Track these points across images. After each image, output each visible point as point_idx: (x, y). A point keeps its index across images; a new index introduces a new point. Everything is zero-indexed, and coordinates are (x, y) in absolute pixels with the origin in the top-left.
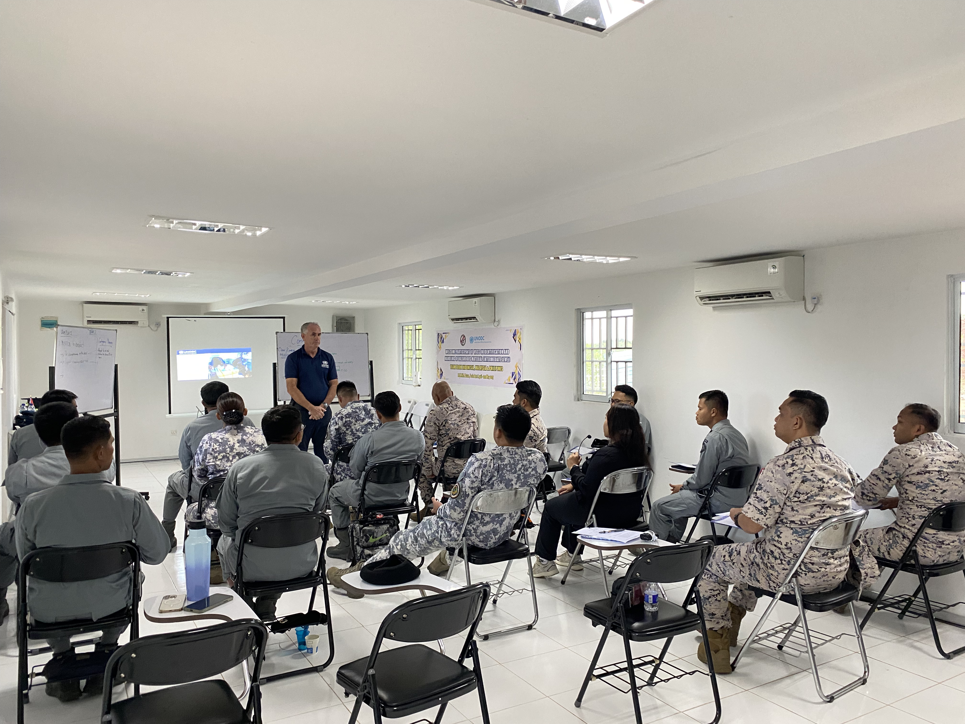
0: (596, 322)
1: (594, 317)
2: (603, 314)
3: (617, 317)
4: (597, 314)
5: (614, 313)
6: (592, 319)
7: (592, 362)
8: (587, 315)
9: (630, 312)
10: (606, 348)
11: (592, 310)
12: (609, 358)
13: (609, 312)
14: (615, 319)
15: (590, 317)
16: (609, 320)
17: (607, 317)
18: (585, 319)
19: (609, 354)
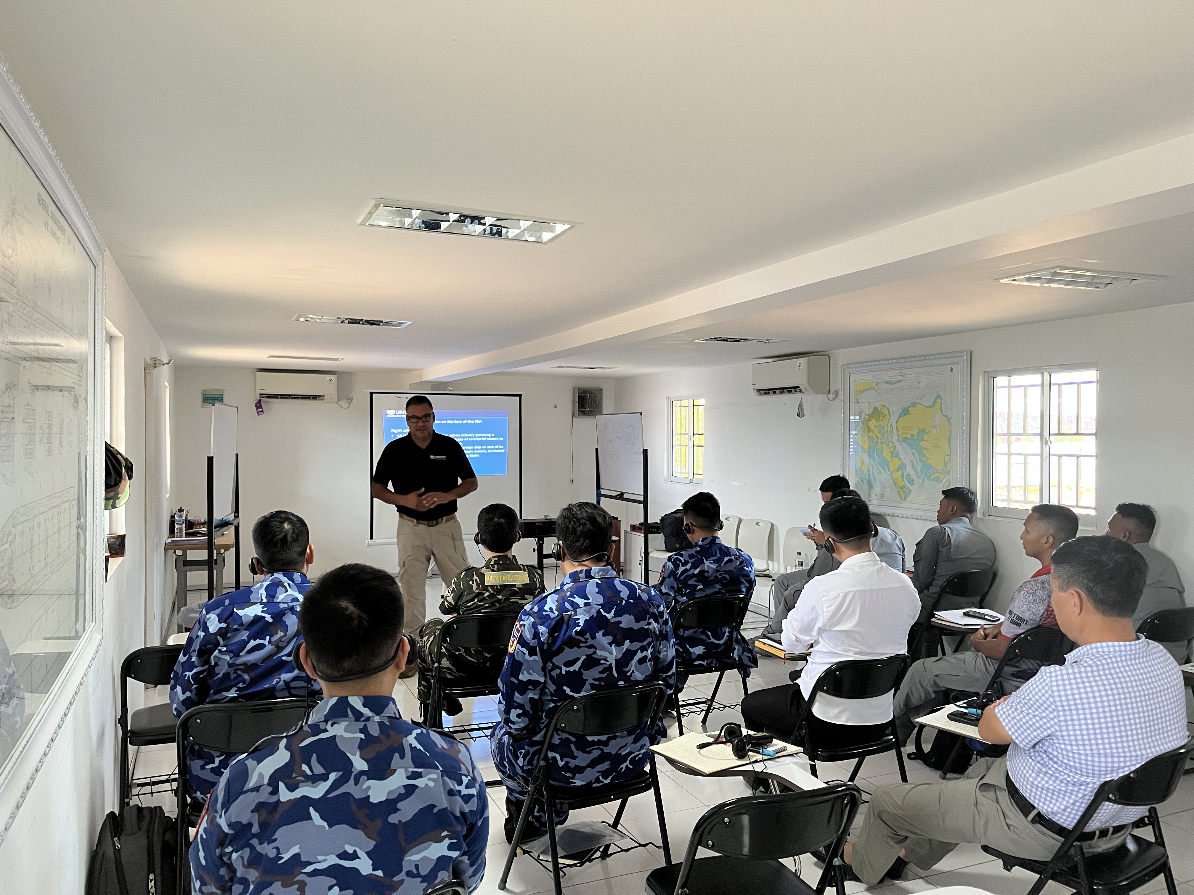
0: (1017, 393)
1: (1013, 384)
2: (1036, 378)
3: (1059, 385)
4: (1017, 379)
5: (1058, 377)
6: (1010, 387)
7: (1009, 454)
8: (1000, 381)
9: (1092, 375)
10: (1041, 434)
11: (1009, 373)
12: (1046, 449)
13: (1047, 376)
14: (1057, 387)
15: (1006, 384)
16: (1047, 389)
17: (1042, 385)
18: (997, 387)
19: (1047, 443)
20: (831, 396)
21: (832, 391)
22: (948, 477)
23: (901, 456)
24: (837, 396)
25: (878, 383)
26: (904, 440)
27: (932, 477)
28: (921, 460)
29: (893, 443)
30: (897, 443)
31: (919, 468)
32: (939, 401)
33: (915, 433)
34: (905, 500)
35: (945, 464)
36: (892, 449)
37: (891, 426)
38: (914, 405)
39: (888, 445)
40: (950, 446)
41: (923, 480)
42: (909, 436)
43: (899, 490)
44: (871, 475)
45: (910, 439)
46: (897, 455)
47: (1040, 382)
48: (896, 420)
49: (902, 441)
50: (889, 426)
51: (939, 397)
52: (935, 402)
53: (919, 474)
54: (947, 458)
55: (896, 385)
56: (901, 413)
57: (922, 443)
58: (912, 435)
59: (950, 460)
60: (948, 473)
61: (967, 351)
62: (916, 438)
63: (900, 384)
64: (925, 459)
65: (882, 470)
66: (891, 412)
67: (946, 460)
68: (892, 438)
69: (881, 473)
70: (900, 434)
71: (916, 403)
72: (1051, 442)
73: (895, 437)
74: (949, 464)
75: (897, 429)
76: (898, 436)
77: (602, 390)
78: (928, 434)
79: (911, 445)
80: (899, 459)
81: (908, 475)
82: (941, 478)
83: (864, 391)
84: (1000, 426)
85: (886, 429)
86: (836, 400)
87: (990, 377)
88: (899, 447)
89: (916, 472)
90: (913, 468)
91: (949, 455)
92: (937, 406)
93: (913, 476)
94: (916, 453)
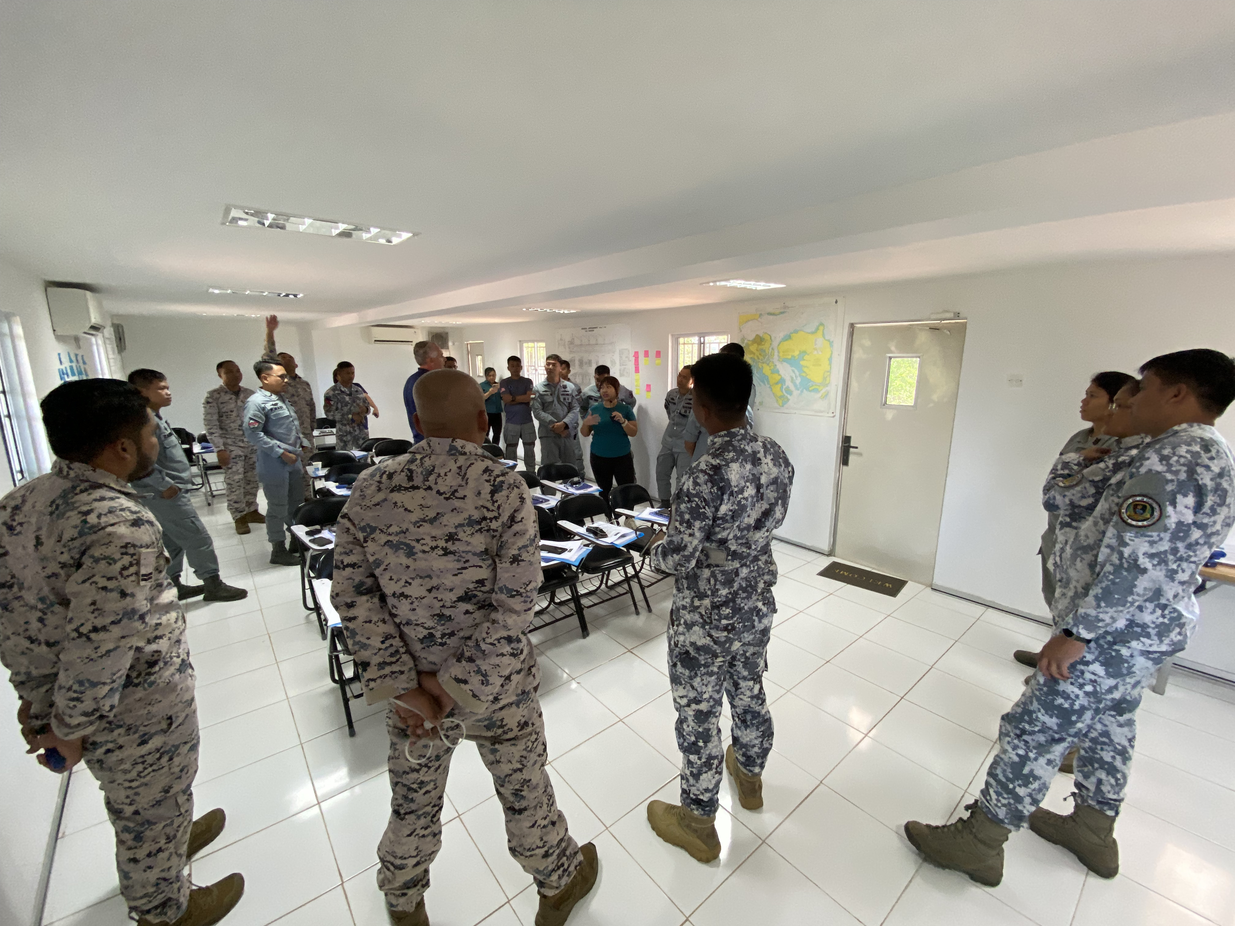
22: (827, 388)
26: (785, 360)
28: (800, 375)
31: (798, 381)
38: (796, 332)
41: (802, 392)
46: (777, 372)
51: (822, 324)
52: (817, 329)
57: (802, 363)
60: (827, 385)
64: (804, 374)
75: (779, 352)
78: (808, 355)
81: (788, 387)
83: (746, 322)
88: (779, 366)
89: (795, 385)
90: (792, 380)
91: (830, 372)
92: (820, 332)
93: (792, 387)
94: (796, 371)
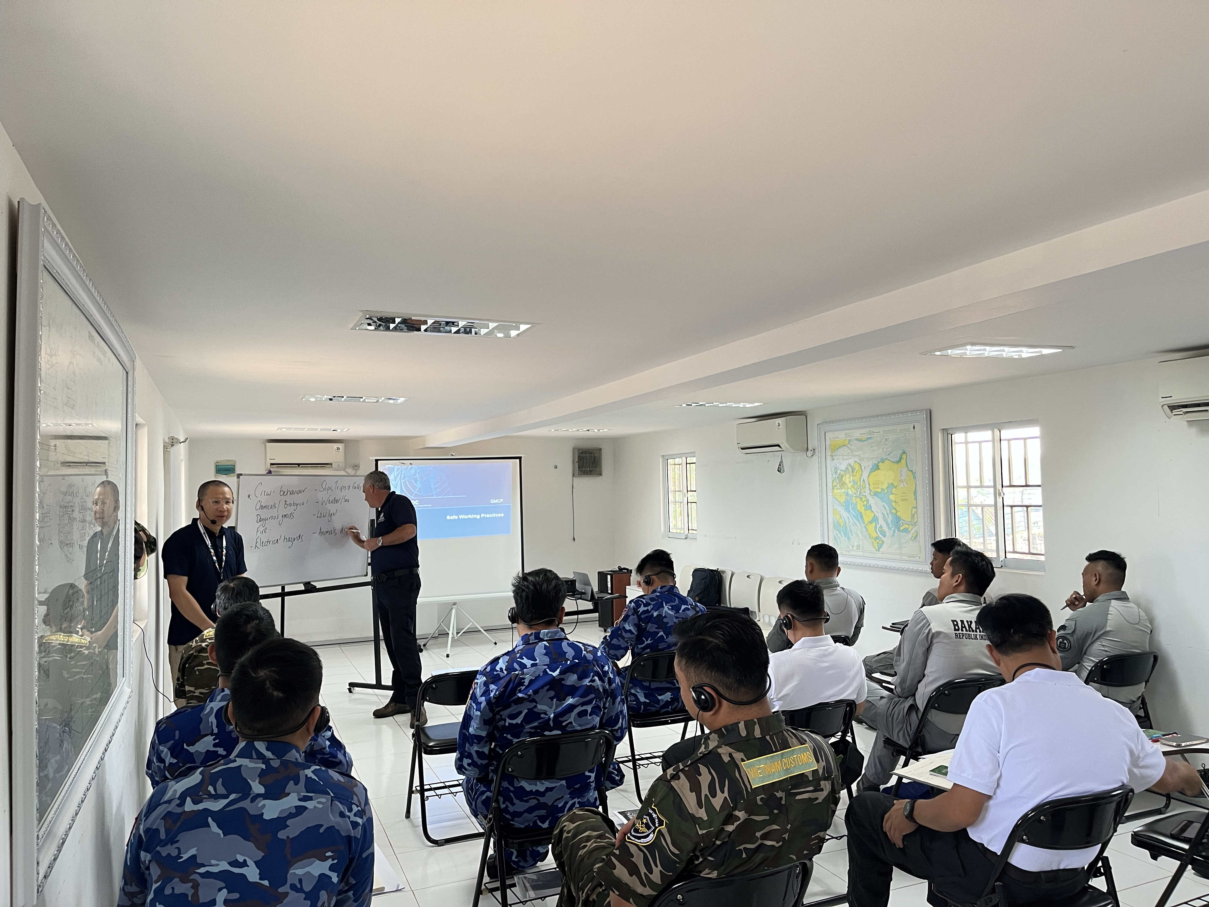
0: (974, 448)
1: (969, 440)
2: (987, 435)
3: (1009, 440)
4: (973, 436)
5: (1006, 433)
6: (967, 443)
7: (970, 506)
8: (958, 437)
9: (1035, 431)
10: (995, 486)
11: (966, 429)
12: (1000, 501)
13: (997, 432)
14: (1006, 442)
15: (964, 441)
16: (997, 444)
17: (993, 441)
18: (956, 443)
19: (1000, 495)
20: (810, 453)
21: (810, 448)
22: (916, 528)
23: (873, 509)
24: (814, 453)
25: (850, 440)
26: (876, 494)
27: (902, 528)
28: (891, 513)
29: (866, 497)
30: (869, 497)
31: (890, 520)
32: (904, 456)
33: (884, 487)
34: (879, 551)
35: (913, 516)
36: (865, 503)
37: (864, 481)
39: (861, 499)
40: (916, 499)
41: (894, 531)
42: (879, 490)
43: (873, 541)
44: (848, 527)
45: (880, 493)
46: (870, 508)
47: (990, 438)
48: (867, 475)
49: (874, 495)
50: (862, 480)
51: (904, 453)
52: (901, 458)
53: (891, 526)
54: (914, 510)
55: (866, 442)
56: (871, 469)
57: (891, 497)
58: (882, 489)
59: (916, 512)
60: (915, 524)
61: (926, 410)
62: (885, 492)
63: (870, 441)
64: (894, 511)
65: (856, 522)
66: (863, 468)
67: (913, 513)
68: (865, 492)
69: (856, 525)
70: (872, 489)
71: (884, 460)
72: (1004, 494)
73: (868, 491)
74: (915, 516)
75: (869, 484)
76: (870, 490)
77: (600, 449)
78: (896, 488)
79: (881, 499)
80: (872, 512)
81: (881, 527)
82: (909, 530)
83: (838, 449)
84: (960, 479)
85: (858, 482)
86: (814, 457)
87: (948, 433)
88: (872, 501)
89: (887, 524)
90: (885, 520)
91: (916, 508)
92: (903, 461)
93: (885, 528)
94: (886, 506)
